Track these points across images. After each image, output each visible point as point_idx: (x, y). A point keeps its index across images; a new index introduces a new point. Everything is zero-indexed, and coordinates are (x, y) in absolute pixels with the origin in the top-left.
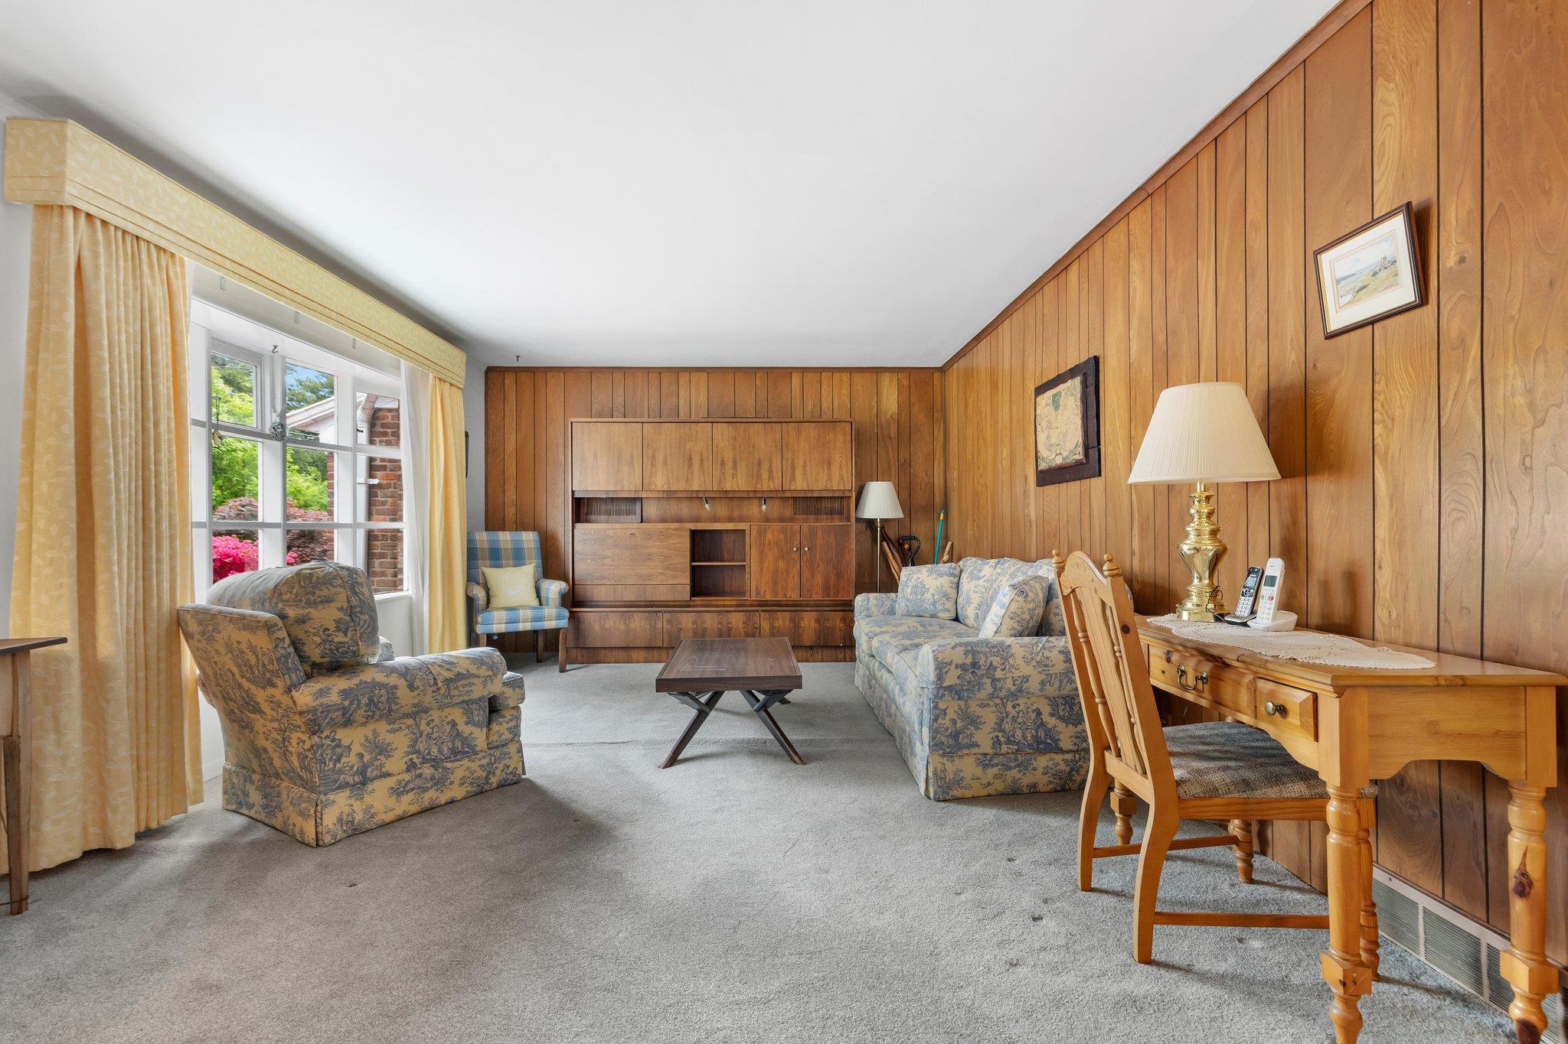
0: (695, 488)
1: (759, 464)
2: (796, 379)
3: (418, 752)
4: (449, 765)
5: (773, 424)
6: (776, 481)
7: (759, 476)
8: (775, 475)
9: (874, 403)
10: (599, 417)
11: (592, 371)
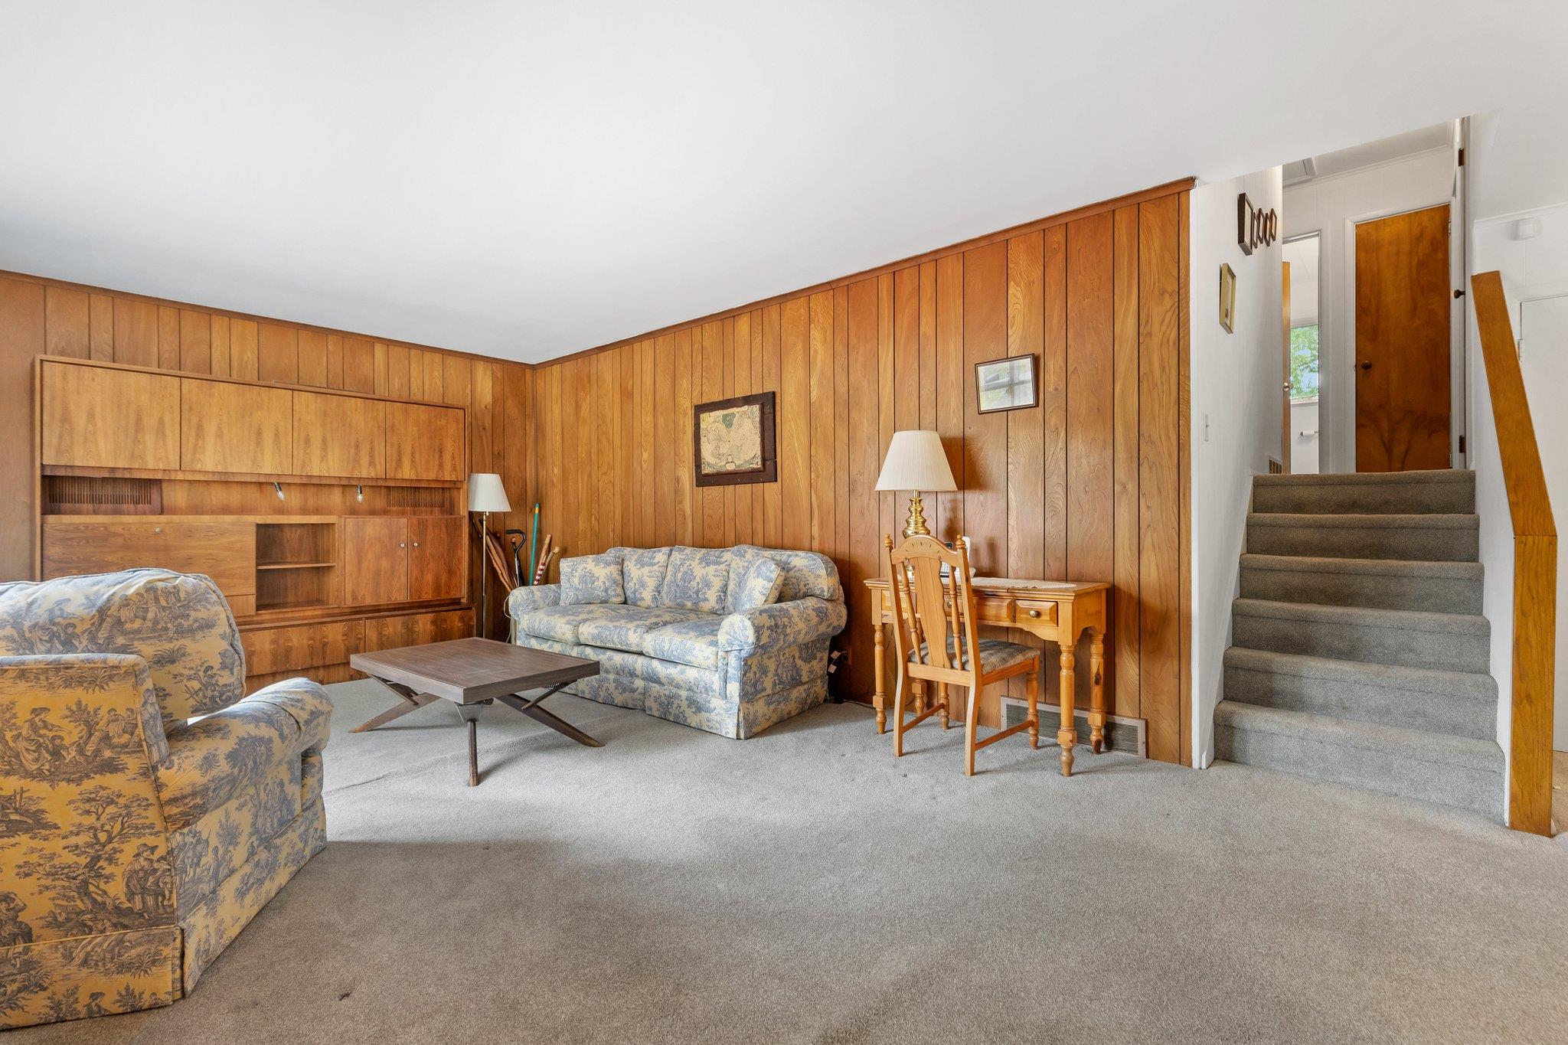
0: (267, 471)
1: (357, 447)
2: (379, 351)
3: (257, 831)
4: (278, 842)
5: (375, 401)
6: (378, 468)
7: (357, 461)
8: (377, 460)
9: (468, 391)
11: (46, 284)
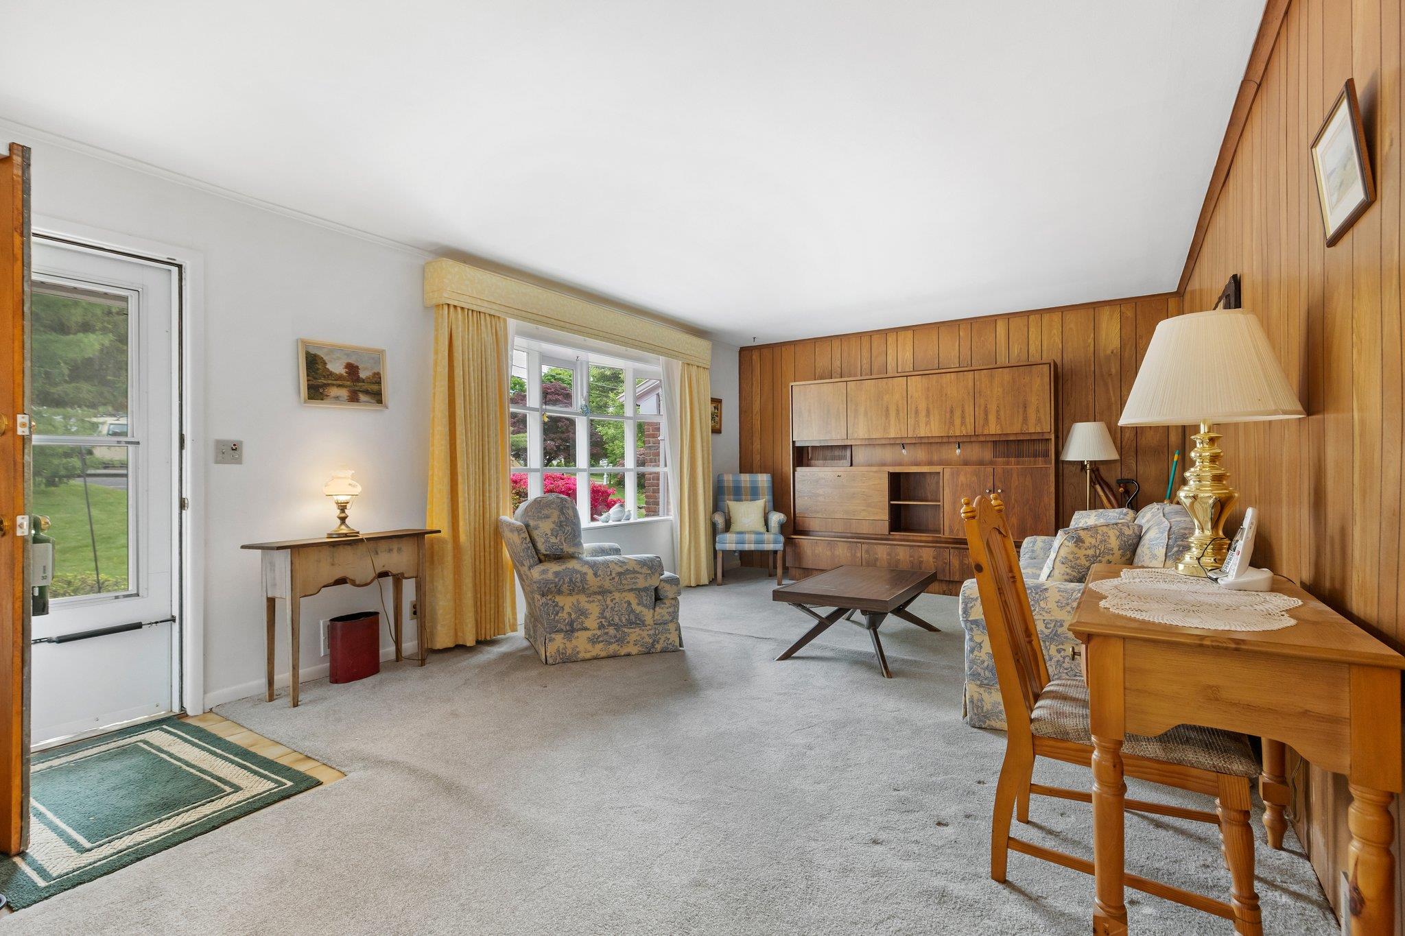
0: (892, 436)
1: (952, 412)
2: (1001, 326)
3: (605, 618)
4: (626, 630)
5: (965, 373)
6: (968, 426)
7: (952, 423)
8: (967, 420)
10: (821, 379)
11: (815, 341)
